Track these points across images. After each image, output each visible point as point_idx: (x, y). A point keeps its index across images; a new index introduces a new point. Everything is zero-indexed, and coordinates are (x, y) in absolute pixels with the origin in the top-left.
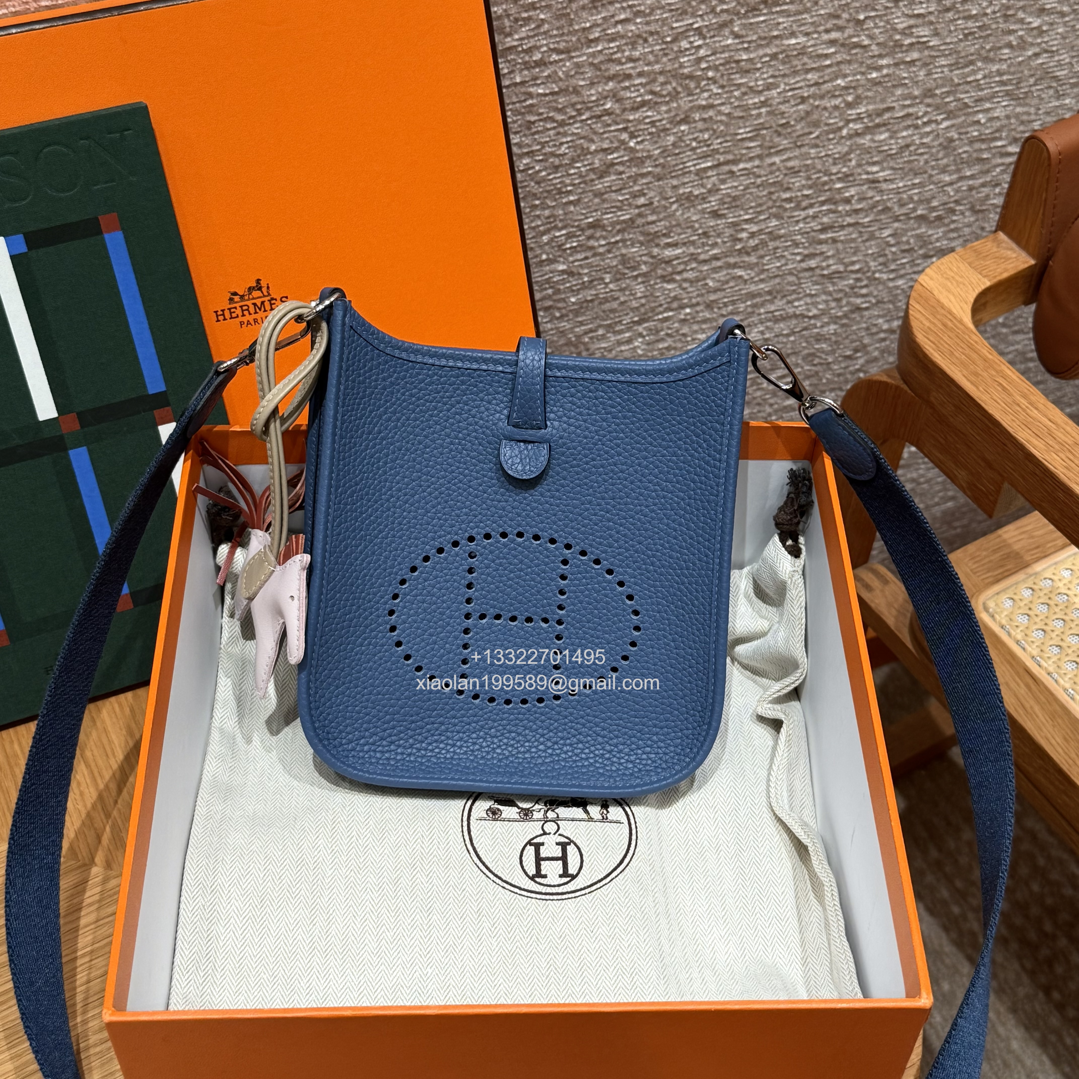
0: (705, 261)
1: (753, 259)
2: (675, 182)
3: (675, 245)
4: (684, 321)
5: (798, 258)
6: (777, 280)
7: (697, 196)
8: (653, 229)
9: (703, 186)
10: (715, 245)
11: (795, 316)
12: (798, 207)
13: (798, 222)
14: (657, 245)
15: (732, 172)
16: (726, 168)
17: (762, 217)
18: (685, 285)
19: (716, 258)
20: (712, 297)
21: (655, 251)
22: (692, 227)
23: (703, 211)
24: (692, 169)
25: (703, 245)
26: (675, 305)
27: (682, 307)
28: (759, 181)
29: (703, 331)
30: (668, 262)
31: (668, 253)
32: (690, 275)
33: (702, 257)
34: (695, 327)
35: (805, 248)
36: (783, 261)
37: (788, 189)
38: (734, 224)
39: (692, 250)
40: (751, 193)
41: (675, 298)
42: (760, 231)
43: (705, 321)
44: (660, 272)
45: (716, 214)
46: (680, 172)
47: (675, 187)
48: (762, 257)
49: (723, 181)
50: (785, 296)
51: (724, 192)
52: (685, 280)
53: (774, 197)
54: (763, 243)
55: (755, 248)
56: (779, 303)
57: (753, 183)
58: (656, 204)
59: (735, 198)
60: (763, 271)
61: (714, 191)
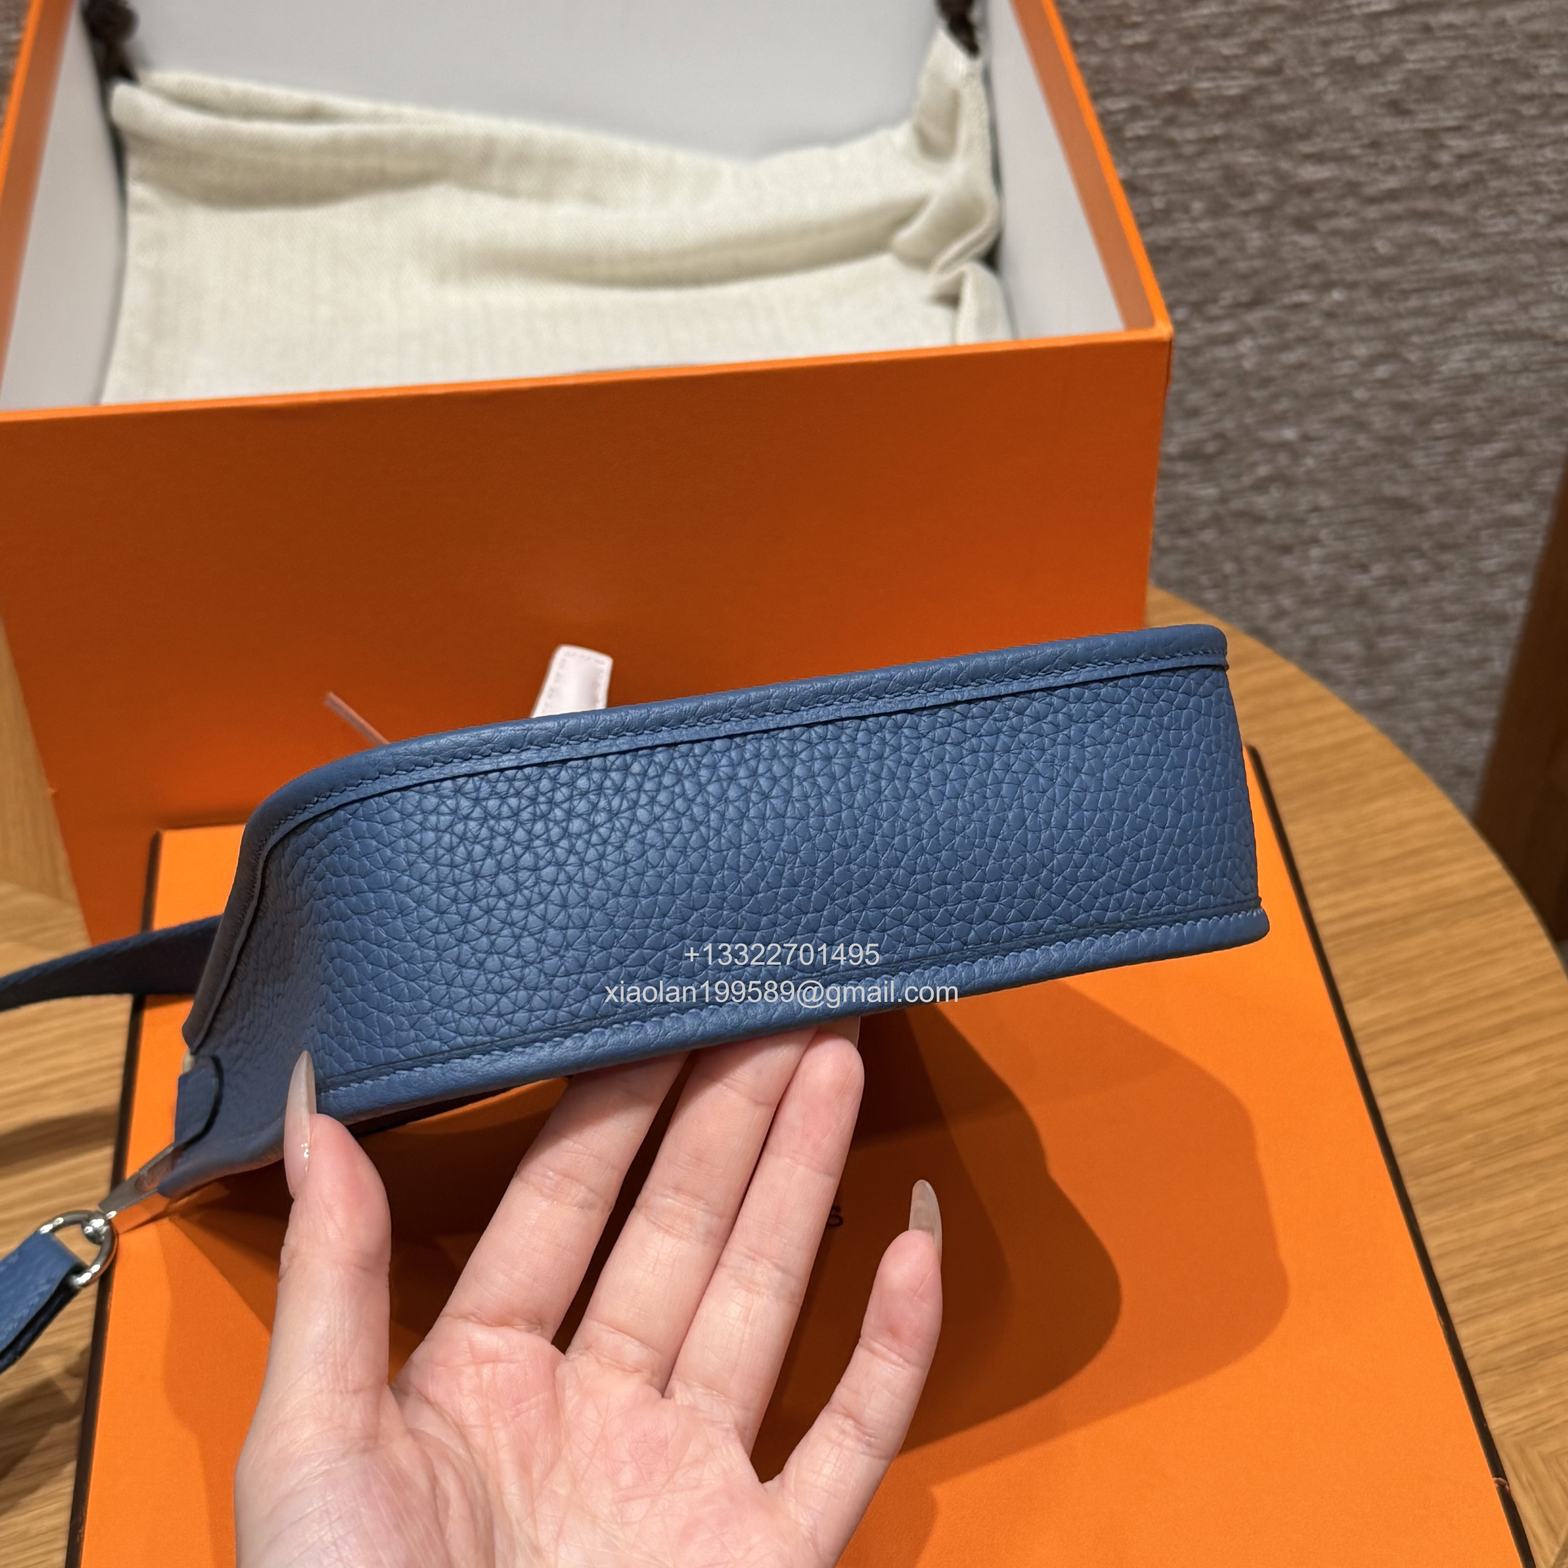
0: (1372, 200)
1: (1458, 207)
2: (1323, 32)
3: (1319, 158)
4: (1330, 315)
5: (1541, 219)
6: (1500, 259)
7: (1361, 68)
8: (1281, 119)
9: (1373, 46)
10: (1392, 170)
11: (1529, 335)
12: (1544, 115)
13: (1541, 146)
14: (1289, 155)
15: (1427, 29)
16: (1416, 18)
17: (1478, 126)
18: (1337, 243)
19: (1392, 195)
20: (1384, 274)
21: (1285, 165)
22: (1351, 129)
23: (1372, 99)
24: (1356, 11)
25: (1372, 166)
26: (1316, 279)
27: (1328, 286)
28: (1474, 52)
29: (1362, 339)
30: (1307, 190)
31: (1310, 173)
32: (1346, 223)
33: (1370, 191)
34: (1350, 331)
35: (1553, 201)
36: (1512, 220)
37: (1527, 76)
38: (1430, 134)
39: (1349, 173)
40: (1459, 76)
41: (1318, 267)
42: (1474, 155)
43: (1369, 319)
44: (1290, 209)
45: (1396, 107)
46: (1334, 16)
47: (1326, 43)
48: (1475, 207)
49: (1411, 43)
50: (1513, 292)
51: (1410, 66)
52: (1335, 233)
53: (1500, 89)
54: (1479, 179)
55: (1464, 188)
56: (1503, 305)
57: (1464, 57)
58: (1289, 72)
59: (1432, 80)
60: (1476, 235)
61: (1393, 59)
